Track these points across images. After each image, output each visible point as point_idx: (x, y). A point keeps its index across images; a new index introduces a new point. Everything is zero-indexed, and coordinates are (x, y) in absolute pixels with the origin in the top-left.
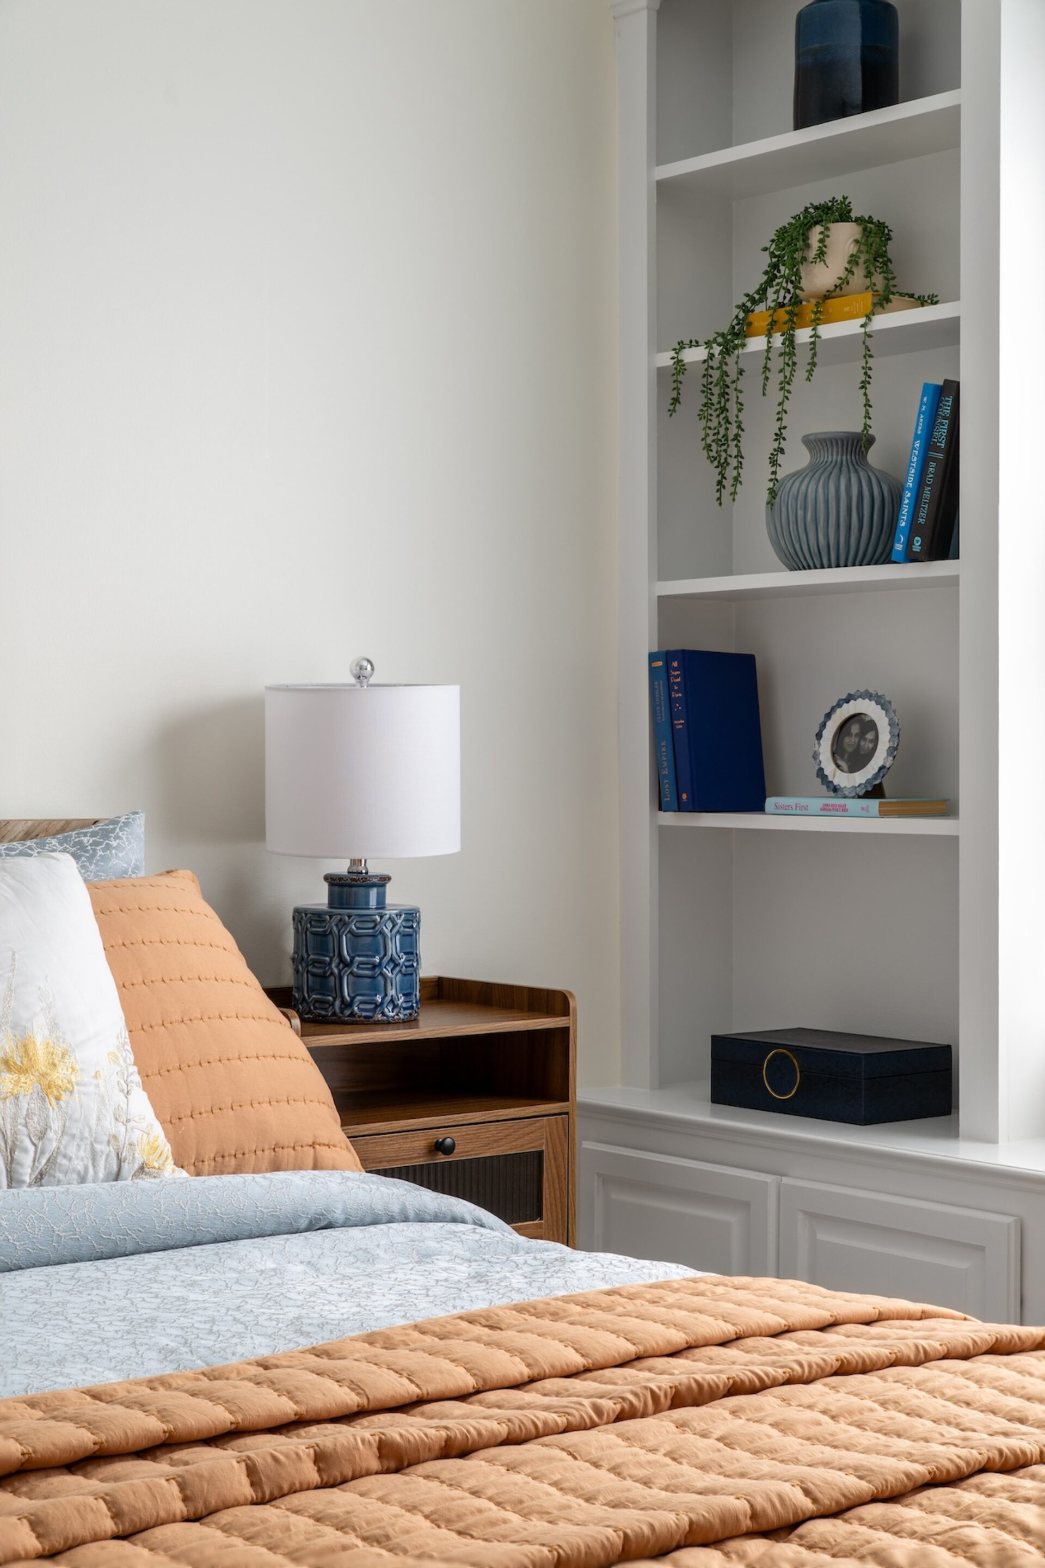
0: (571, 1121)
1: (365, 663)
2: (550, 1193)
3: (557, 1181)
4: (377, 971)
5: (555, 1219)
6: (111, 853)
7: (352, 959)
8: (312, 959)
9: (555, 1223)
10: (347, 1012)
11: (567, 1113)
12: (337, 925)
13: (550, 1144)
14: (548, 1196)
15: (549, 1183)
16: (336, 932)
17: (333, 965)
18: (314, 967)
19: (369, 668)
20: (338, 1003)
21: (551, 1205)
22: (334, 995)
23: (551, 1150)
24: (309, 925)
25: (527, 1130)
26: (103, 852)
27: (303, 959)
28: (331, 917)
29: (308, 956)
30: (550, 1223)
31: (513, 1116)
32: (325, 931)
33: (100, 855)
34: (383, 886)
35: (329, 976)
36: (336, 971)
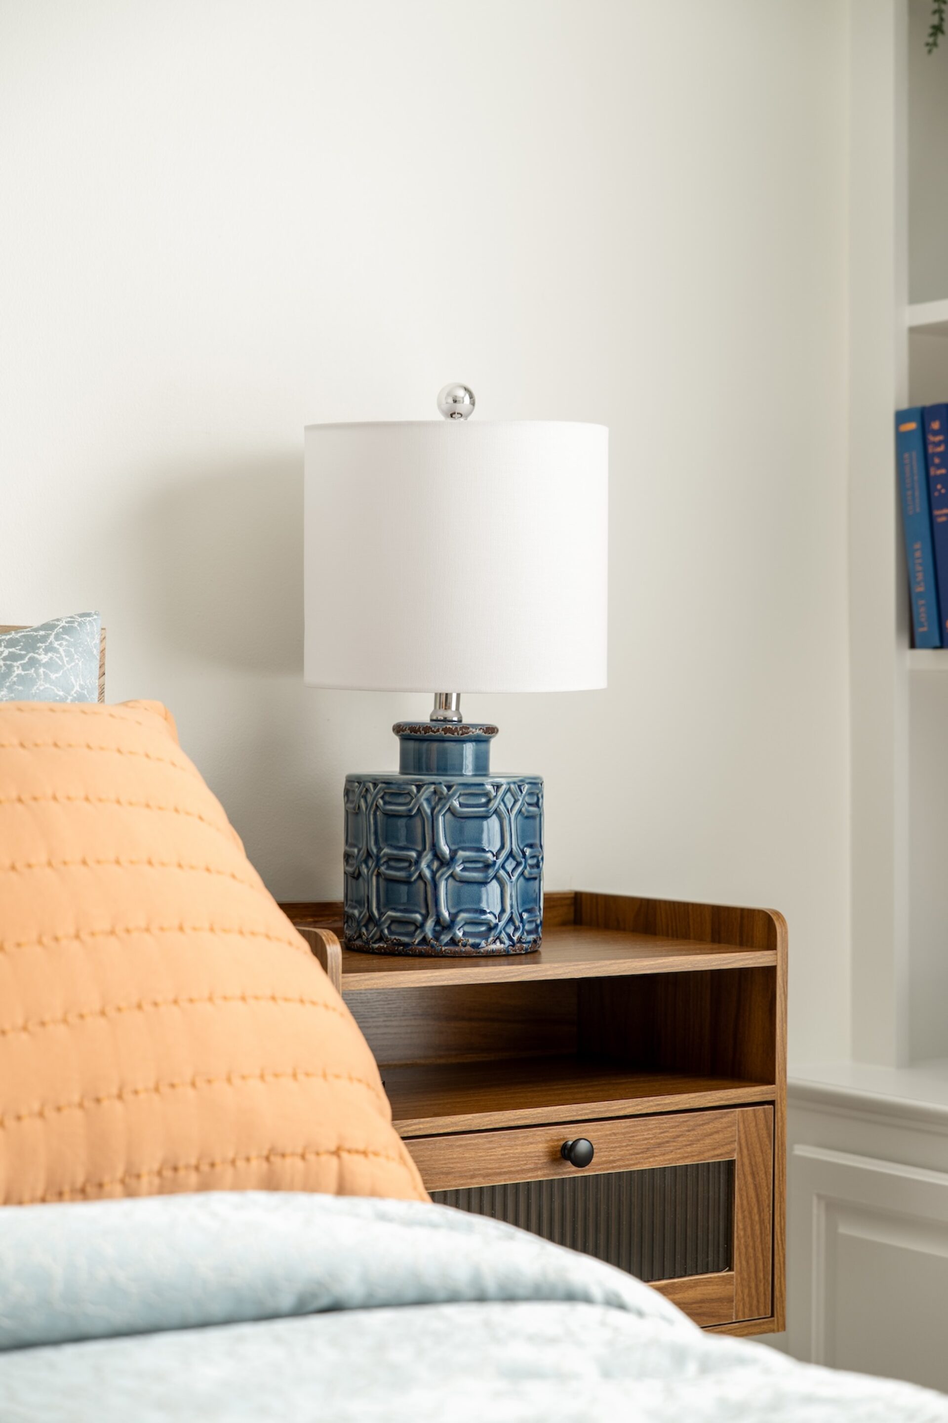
0: (778, 1115)
1: (461, 393)
2: (745, 1229)
3: (755, 1210)
4: (491, 872)
5: (753, 1270)
6: (36, 672)
7: (454, 853)
8: (385, 855)
9: (753, 1275)
10: (445, 938)
11: (772, 1103)
12: (428, 800)
13: (745, 1152)
14: (742, 1233)
15: (743, 1212)
16: (428, 811)
17: (423, 865)
18: (389, 868)
19: (467, 399)
20: (430, 924)
21: (746, 1247)
22: (424, 911)
23: (746, 1161)
24: (381, 802)
25: (708, 1128)
26: (23, 670)
27: (369, 855)
28: (419, 787)
29: (380, 849)
30: (746, 1276)
31: (687, 1106)
32: (410, 810)
33: (18, 675)
34: (486, 741)
35: (416, 880)
36: (427, 873)
